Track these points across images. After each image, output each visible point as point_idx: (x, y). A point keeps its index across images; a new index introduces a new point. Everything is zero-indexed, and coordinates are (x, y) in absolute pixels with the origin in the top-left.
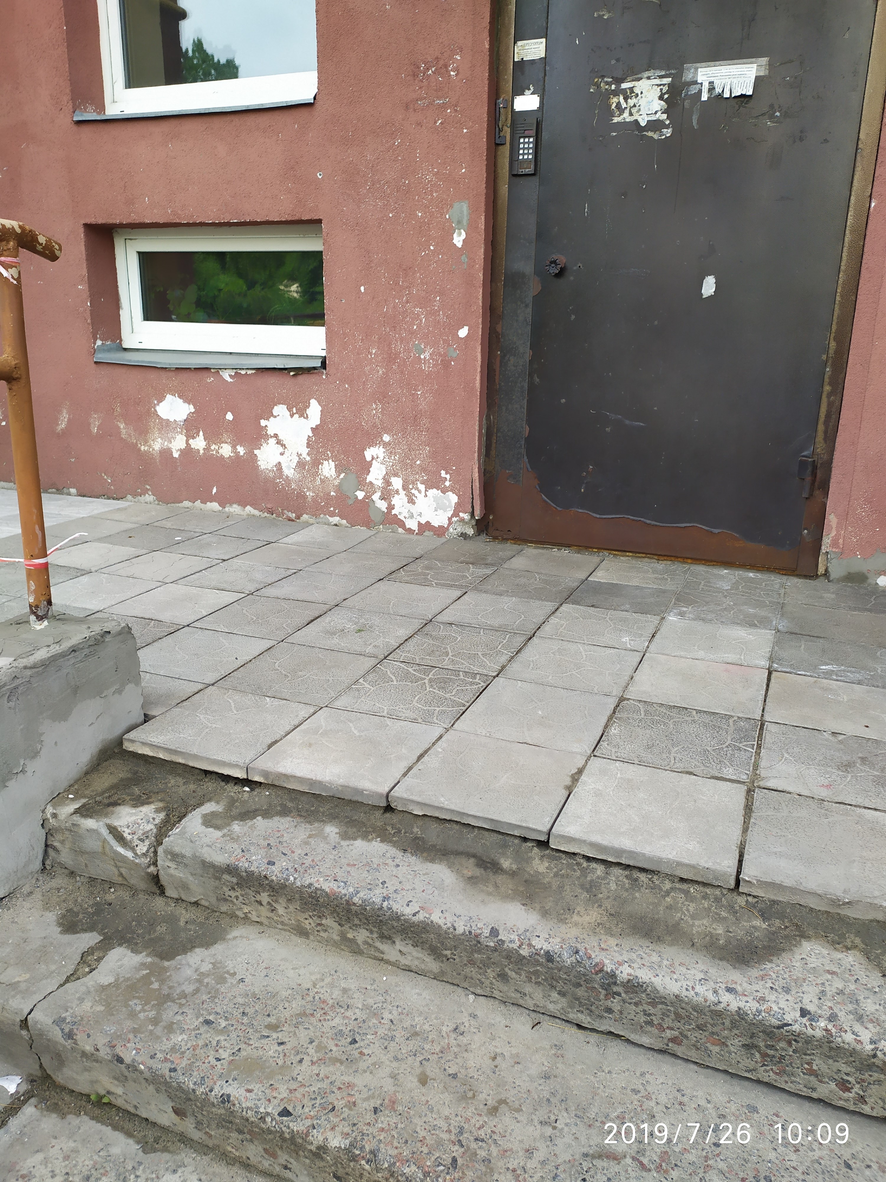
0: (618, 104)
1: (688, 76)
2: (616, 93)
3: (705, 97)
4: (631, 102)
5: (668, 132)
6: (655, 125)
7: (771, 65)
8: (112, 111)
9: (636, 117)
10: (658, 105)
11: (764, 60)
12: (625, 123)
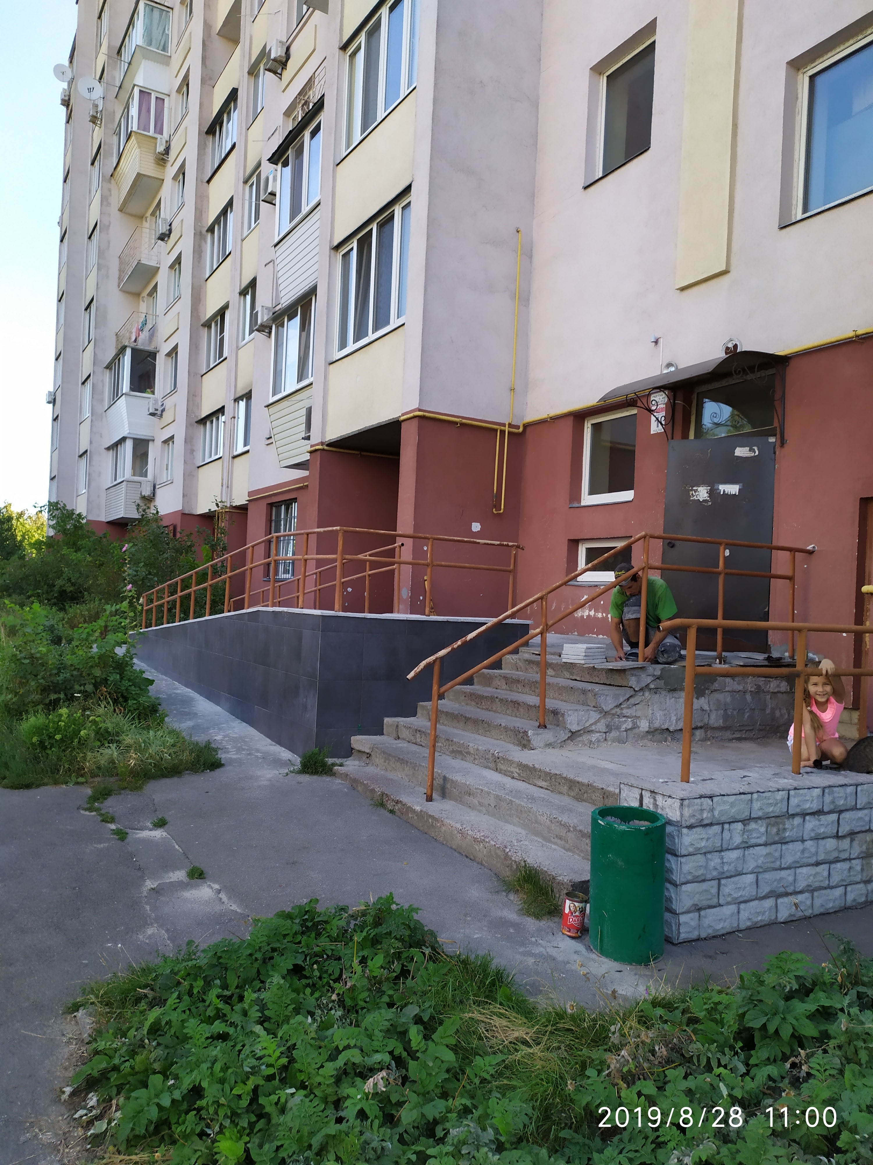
0: (692, 494)
1: (716, 487)
2: (692, 490)
3: (722, 493)
4: (697, 493)
5: (710, 503)
6: (705, 501)
7: (743, 486)
8: (583, 503)
9: (698, 498)
10: (706, 495)
11: (741, 484)
12: (694, 500)
